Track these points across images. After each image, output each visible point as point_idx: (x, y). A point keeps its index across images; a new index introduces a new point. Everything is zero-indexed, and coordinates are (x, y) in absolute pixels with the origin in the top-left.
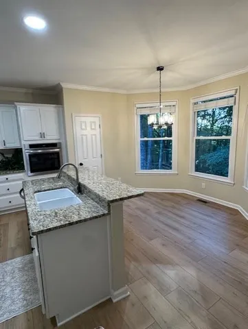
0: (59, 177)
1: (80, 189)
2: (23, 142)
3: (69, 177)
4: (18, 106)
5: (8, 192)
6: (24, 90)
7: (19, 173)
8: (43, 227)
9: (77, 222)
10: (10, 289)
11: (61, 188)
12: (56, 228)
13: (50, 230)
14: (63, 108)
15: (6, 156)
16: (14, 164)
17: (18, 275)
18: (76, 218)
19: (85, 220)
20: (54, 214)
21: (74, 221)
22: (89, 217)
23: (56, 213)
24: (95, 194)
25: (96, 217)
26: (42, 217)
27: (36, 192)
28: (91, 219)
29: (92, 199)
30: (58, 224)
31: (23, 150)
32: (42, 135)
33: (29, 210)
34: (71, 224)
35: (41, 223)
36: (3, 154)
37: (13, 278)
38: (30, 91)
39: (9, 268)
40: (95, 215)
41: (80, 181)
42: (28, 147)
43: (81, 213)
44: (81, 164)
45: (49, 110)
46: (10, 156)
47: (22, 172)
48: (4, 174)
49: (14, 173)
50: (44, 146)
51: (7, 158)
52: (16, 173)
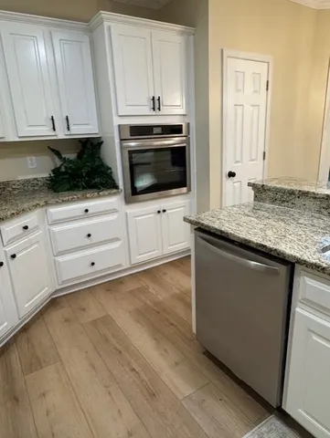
2: (117, 121)
5: (87, 242)
7: (110, 195)
15: (66, 156)
32: (156, 103)
36: (57, 152)
44: (231, 175)
46: (72, 156)
47: (115, 193)
48: (79, 199)
49: (99, 196)
50: (159, 130)
51: (70, 161)
52: (104, 196)
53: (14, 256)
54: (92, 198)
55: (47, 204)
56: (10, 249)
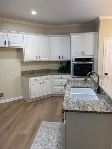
0: (86, 80)
1: (99, 91)
2: (72, 57)
3: (94, 82)
4: (72, 35)
5: (61, 85)
6: (76, 25)
7: (68, 75)
8: (69, 108)
9: (90, 112)
10: (53, 137)
11: (88, 88)
12: (76, 111)
13: (72, 111)
14: (98, 34)
15: (63, 64)
16: (66, 69)
17: (57, 131)
18: (90, 109)
19: (96, 112)
20: (77, 102)
21: (88, 110)
22: (99, 111)
23: (79, 102)
24: (108, 96)
25: (104, 113)
26: (70, 102)
27: (72, 87)
28: (100, 113)
29: (106, 99)
30: (78, 109)
31: (71, 62)
32: (83, 53)
33: (65, 96)
34: (86, 112)
35: (69, 106)
36: (61, 63)
37: (55, 132)
38: (80, 25)
39: (54, 126)
40: (104, 111)
41: (100, 85)
42: (74, 60)
43: (95, 107)
44: (106, 74)
45: (89, 36)
46: (65, 65)
47: (69, 75)
48: (60, 75)
49: (65, 75)
50: (83, 60)
51: (63, 66)
52: (66, 75)
53: (43, 83)
54: (63, 75)
55: (53, 74)
56: (43, 81)
